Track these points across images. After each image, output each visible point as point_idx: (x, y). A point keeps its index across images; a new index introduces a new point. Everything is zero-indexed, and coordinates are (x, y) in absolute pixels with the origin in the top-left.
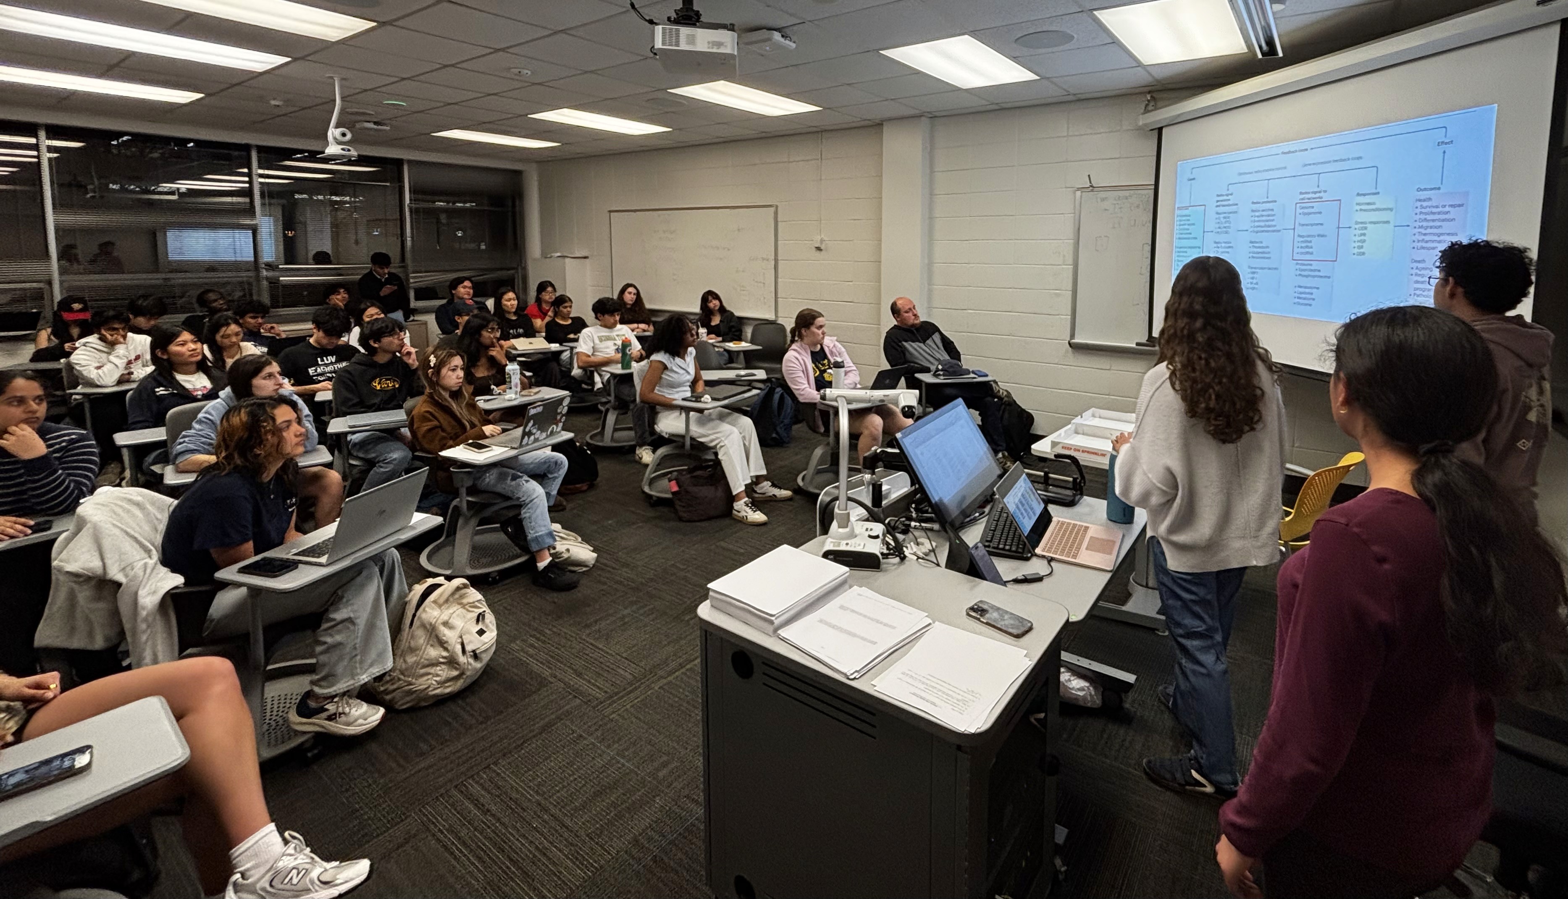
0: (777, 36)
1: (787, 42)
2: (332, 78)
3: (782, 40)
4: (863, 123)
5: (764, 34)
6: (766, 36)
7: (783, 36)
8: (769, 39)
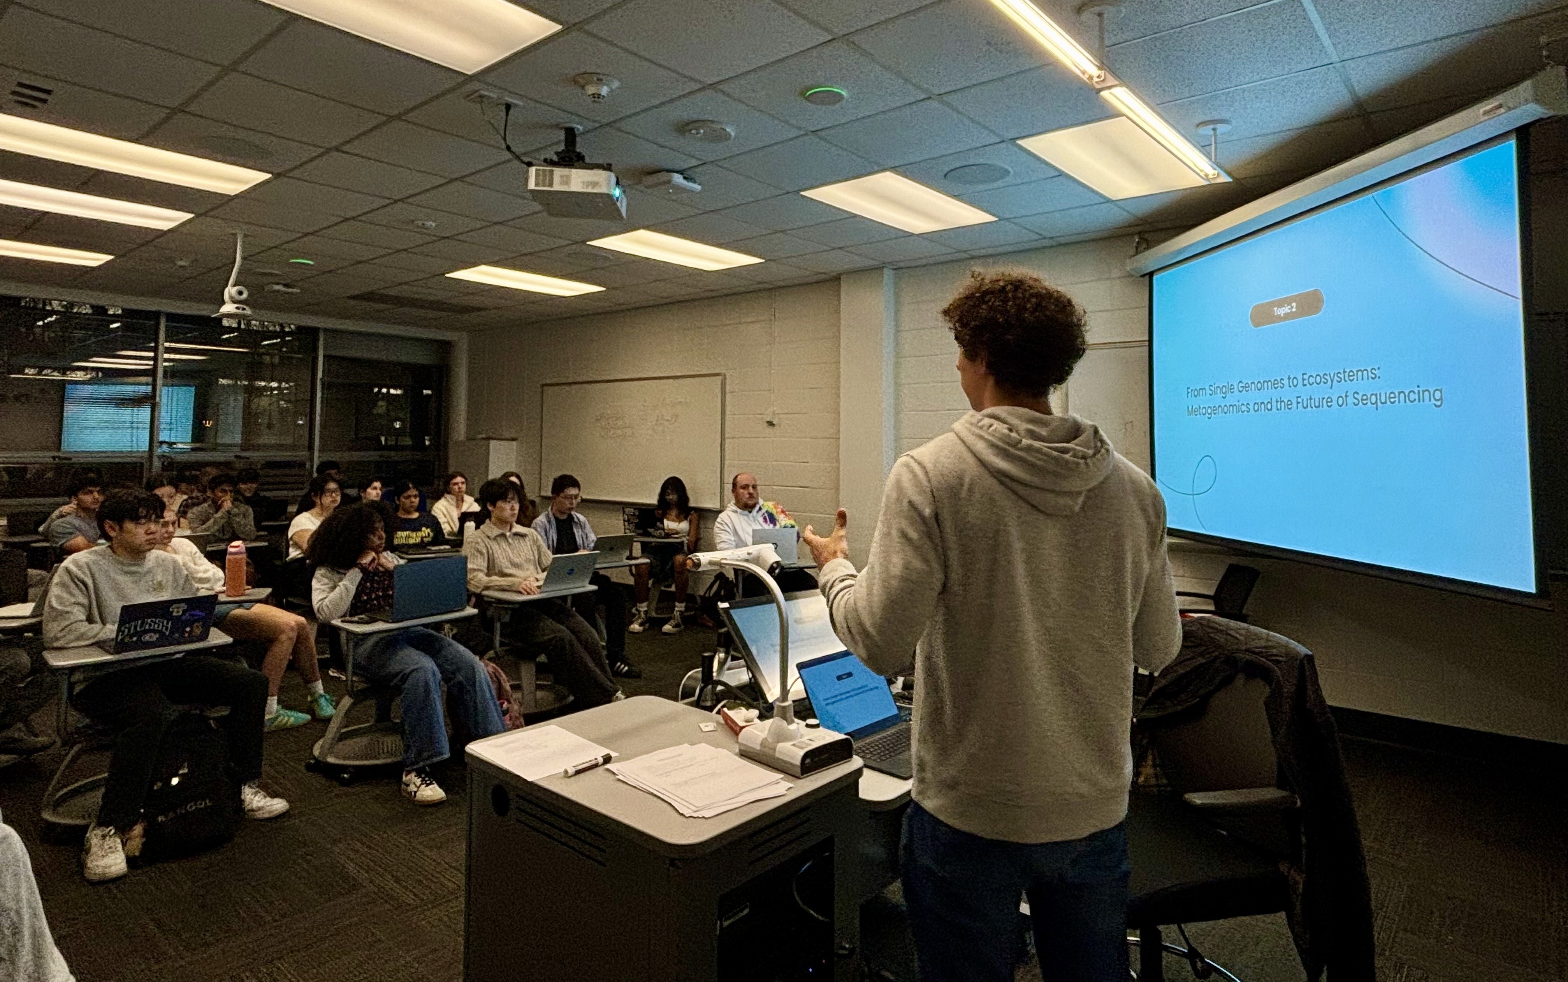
0: (678, 179)
1: (691, 184)
2: (235, 235)
3: (685, 182)
4: (816, 278)
5: (663, 176)
6: (665, 179)
7: (685, 178)
8: (669, 182)
